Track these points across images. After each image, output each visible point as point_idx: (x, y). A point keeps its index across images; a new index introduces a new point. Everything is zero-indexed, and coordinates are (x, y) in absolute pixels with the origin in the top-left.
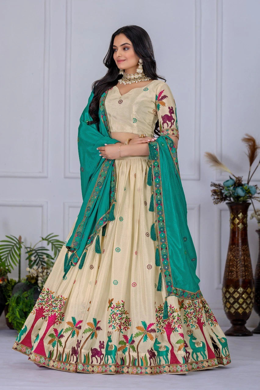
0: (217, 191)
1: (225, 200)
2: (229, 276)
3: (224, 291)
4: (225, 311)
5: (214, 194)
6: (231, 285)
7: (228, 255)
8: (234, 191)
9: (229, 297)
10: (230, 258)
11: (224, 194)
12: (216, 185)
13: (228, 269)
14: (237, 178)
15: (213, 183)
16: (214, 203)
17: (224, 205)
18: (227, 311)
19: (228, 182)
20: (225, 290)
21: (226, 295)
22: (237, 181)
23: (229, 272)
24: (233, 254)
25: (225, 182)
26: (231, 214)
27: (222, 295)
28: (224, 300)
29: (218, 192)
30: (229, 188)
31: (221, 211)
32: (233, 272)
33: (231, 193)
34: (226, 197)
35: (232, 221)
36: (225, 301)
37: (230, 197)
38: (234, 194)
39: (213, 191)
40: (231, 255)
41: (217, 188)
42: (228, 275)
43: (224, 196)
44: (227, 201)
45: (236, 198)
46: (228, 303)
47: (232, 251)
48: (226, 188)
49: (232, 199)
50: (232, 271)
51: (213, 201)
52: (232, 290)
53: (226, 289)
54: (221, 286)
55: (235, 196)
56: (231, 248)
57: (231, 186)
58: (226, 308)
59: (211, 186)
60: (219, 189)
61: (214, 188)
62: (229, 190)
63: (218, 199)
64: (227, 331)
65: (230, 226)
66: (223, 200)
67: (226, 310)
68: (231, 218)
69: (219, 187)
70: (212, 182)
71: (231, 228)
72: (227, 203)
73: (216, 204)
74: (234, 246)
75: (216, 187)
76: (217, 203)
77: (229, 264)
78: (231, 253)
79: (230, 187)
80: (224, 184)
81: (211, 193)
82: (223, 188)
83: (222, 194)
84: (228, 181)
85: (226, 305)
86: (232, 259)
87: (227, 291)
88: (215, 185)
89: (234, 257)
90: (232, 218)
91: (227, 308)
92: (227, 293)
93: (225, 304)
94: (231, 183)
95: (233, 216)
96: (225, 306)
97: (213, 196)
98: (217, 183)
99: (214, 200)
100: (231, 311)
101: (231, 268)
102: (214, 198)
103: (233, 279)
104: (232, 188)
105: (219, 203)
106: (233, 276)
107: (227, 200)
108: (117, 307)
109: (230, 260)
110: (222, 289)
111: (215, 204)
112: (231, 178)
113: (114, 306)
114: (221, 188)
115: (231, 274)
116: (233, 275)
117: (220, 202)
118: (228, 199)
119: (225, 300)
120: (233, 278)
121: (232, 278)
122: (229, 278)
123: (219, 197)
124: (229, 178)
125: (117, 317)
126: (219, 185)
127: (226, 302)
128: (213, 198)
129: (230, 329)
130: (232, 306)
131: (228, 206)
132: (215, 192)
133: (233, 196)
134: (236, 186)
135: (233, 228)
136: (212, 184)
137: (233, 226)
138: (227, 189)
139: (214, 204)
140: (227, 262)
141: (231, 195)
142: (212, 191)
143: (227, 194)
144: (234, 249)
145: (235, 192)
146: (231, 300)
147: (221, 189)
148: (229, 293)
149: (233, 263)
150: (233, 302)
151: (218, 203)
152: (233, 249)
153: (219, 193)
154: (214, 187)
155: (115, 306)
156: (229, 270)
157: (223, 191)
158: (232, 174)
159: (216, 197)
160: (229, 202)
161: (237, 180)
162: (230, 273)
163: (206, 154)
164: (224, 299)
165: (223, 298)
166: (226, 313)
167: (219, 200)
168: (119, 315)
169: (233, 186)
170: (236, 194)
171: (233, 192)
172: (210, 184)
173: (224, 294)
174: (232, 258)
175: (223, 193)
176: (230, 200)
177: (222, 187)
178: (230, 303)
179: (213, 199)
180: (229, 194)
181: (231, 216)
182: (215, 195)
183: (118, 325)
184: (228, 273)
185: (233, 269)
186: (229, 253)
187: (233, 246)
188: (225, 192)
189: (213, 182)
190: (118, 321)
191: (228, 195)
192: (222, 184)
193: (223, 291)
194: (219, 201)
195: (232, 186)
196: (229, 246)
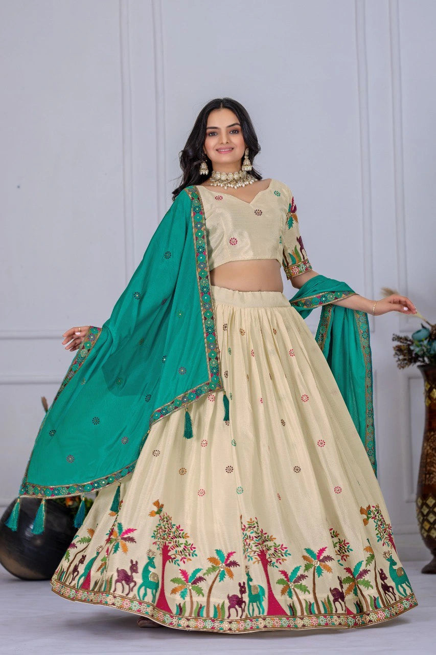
0: (403, 348)
1: (415, 362)
2: (427, 481)
3: (420, 504)
4: (422, 535)
5: (398, 353)
6: (430, 494)
7: (424, 448)
8: (429, 347)
9: (428, 514)
10: (427, 451)
11: (414, 352)
12: (401, 338)
13: (424, 469)
14: (432, 326)
15: (396, 336)
16: (398, 366)
17: (414, 369)
18: (425, 535)
19: (419, 333)
20: (420, 502)
21: (422, 510)
22: (433, 332)
23: (426, 474)
24: (432, 445)
25: (414, 334)
26: (426, 383)
27: (417, 510)
28: (420, 518)
29: (405, 350)
30: (421, 343)
31: (409, 378)
32: (433, 474)
33: (425, 350)
34: (417, 356)
35: (428, 394)
36: (421, 520)
37: (423, 357)
38: (430, 351)
39: (397, 349)
40: (428, 448)
41: (403, 343)
42: (424, 479)
43: (413, 355)
44: (419, 364)
45: (432, 357)
46: (426, 523)
47: (430, 440)
48: (416, 343)
49: (426, 359)
50: (430, 473)
51: (396, 364)
52: (431, 502)
53: (422, 500)
54: (414, 496)
55: (431, 354)
56: (428, 436)
57: (424, 339)
58: (423, 531)
59: (393, 340)
60: (405, 345)
61: (397, 343)
62: (421, 345)
63: (405, 360)
64: (427, 566)
65: (425, 402)
66: (413, 361)
67: (424, 533)
68: (425, 390)
69: (405, 342)
70: (394, 335)
71: (427, 404)
72: (419, 367)
73: (402, 369)
74: (432, 433)
75: (401, 342)
76: (403, 367)
77: (425, 461)
78: (429, 444)
79: (422, 341)
80: (413, 337)
81: (393, 352)
82: (413, 343)
83: (410, 351)
84: (419, 331)
85: (424, 525)
86: (430, 453)
87: (424, 504)
88: (399, 339)
89: (432, 450)
90: (427, 389)
91: (425, 529)
92: (424, 507)
93: (422, 523)
94: (424, 334)
95: (429, 386)
96: (422, 528)
97: (397, 356)
98: (402, 335)
99: (399, 362)
100: (431, 534)
101: (428, 468)
102: (399, 360)
103: (433, 484)
104: (425, 342)
105: (407, 366)
106: (432, 481)
107: (419, 361)
108: (250, 527)
109: (427, 455)
110: (417, 501)
111: (400, 369)
112: (423, 327)
113: (245, 526)
114: (409, 343)
115: (430, 476)
116: (433, 478)
117: (409, 365)
118: (421, 359)
119: (422, 518)
120: (433, 482)
121: (431, 484)
122: (427, 483)
123: (406, 357)
124: (420, 328)
125: (253, 542)
126: (406, 339)
127: (423, 521)
128: (397, 359)
129: (430, 563)
130: (432, 526)
131: (421, 371)
132: (399, 350)
133: (428, 355)
134: (432, 339)
135: (430, 404)
136: (394, 338)
137: (430, 402)
138: (418, 343)
139: (398, 369)
140: (422, 458)
141: (424, 353)
142: (394, 348)
143: (418, 351)
144: (432, 438)
145: (430, 349)
146: (432, 518)
147: (409, 345)
148: (428, 506)
149: (432, 460)
150: (434, 521)
151: (405, 366)
152: (431, 436)
153: (405, 352)
154: (398, 341)
155: (247, 526)
156: (426, 470)
157: (412, 348)
158: (424, 320)
159: (401, 357)
160: (422, 364)
161: (434, 329)
162: (428, 476)
163: (383, 291)
164: (420, 516)
165: (418, 515)
166: (424, 539)
167: (406, 362)
168: (255, 539)
169: (428, 340)
170: (432, 352)
171: (427, 349)
172: (392, 337)
173: (420, 508)
174: (430, 451)
175: (413, 350)
176: (424, 361)
177: (410, 341)
178: (429, 522)
179: (397, 361)
180: (422, 352)
181: (427, 386)
182: (400, 355)
183: (256, 554)
184: (424, 476)
185: (432, 469)
186: (425, 445)
187: (430, 433)
188: (416, 349)
189: (395, 333)
190: (254, 548)
191: (419, 353)
192: (410, 337)
193: (417, 504)
194: (406, 364)
195: (426, 339)
196: (426, 432)
